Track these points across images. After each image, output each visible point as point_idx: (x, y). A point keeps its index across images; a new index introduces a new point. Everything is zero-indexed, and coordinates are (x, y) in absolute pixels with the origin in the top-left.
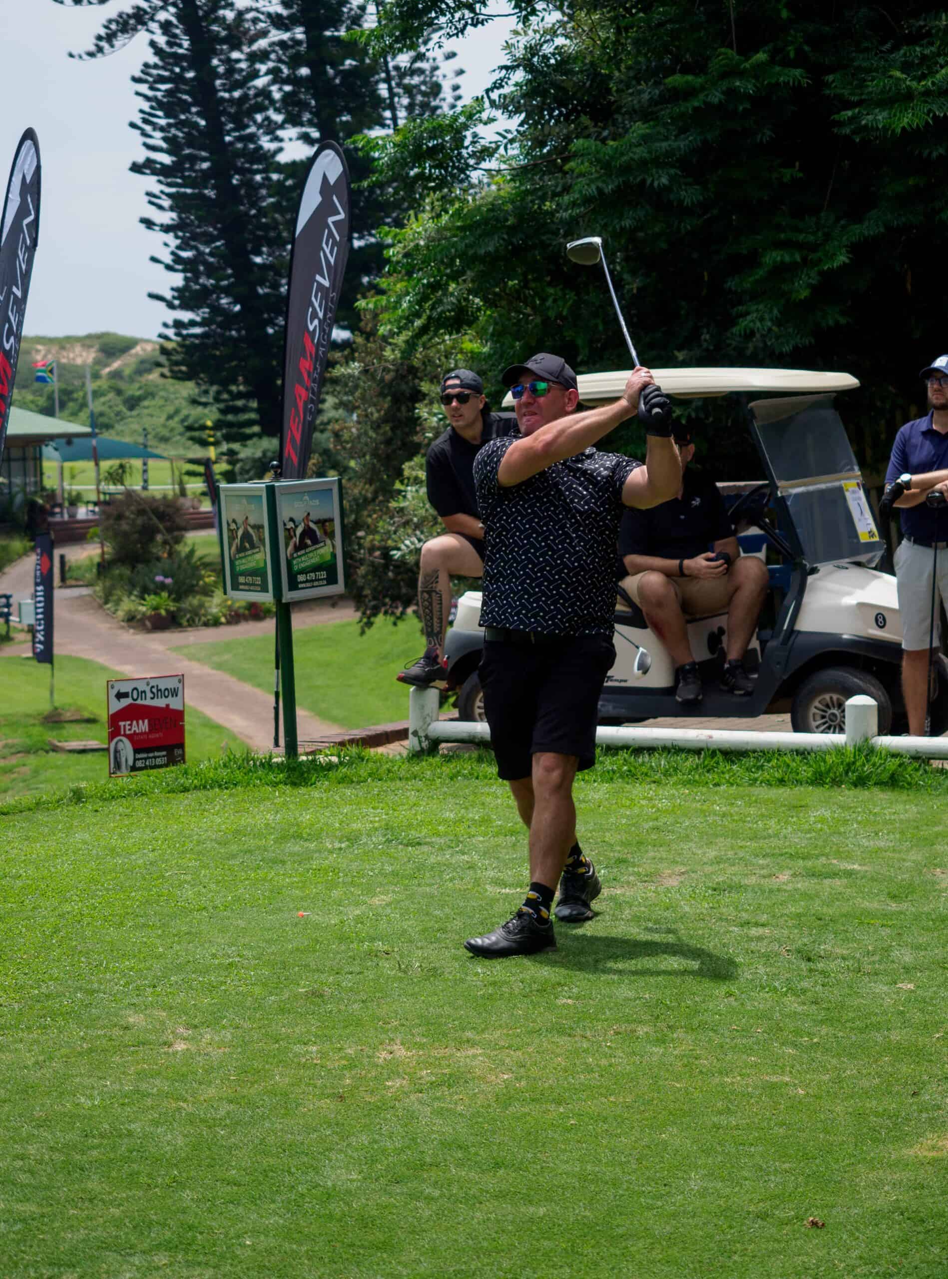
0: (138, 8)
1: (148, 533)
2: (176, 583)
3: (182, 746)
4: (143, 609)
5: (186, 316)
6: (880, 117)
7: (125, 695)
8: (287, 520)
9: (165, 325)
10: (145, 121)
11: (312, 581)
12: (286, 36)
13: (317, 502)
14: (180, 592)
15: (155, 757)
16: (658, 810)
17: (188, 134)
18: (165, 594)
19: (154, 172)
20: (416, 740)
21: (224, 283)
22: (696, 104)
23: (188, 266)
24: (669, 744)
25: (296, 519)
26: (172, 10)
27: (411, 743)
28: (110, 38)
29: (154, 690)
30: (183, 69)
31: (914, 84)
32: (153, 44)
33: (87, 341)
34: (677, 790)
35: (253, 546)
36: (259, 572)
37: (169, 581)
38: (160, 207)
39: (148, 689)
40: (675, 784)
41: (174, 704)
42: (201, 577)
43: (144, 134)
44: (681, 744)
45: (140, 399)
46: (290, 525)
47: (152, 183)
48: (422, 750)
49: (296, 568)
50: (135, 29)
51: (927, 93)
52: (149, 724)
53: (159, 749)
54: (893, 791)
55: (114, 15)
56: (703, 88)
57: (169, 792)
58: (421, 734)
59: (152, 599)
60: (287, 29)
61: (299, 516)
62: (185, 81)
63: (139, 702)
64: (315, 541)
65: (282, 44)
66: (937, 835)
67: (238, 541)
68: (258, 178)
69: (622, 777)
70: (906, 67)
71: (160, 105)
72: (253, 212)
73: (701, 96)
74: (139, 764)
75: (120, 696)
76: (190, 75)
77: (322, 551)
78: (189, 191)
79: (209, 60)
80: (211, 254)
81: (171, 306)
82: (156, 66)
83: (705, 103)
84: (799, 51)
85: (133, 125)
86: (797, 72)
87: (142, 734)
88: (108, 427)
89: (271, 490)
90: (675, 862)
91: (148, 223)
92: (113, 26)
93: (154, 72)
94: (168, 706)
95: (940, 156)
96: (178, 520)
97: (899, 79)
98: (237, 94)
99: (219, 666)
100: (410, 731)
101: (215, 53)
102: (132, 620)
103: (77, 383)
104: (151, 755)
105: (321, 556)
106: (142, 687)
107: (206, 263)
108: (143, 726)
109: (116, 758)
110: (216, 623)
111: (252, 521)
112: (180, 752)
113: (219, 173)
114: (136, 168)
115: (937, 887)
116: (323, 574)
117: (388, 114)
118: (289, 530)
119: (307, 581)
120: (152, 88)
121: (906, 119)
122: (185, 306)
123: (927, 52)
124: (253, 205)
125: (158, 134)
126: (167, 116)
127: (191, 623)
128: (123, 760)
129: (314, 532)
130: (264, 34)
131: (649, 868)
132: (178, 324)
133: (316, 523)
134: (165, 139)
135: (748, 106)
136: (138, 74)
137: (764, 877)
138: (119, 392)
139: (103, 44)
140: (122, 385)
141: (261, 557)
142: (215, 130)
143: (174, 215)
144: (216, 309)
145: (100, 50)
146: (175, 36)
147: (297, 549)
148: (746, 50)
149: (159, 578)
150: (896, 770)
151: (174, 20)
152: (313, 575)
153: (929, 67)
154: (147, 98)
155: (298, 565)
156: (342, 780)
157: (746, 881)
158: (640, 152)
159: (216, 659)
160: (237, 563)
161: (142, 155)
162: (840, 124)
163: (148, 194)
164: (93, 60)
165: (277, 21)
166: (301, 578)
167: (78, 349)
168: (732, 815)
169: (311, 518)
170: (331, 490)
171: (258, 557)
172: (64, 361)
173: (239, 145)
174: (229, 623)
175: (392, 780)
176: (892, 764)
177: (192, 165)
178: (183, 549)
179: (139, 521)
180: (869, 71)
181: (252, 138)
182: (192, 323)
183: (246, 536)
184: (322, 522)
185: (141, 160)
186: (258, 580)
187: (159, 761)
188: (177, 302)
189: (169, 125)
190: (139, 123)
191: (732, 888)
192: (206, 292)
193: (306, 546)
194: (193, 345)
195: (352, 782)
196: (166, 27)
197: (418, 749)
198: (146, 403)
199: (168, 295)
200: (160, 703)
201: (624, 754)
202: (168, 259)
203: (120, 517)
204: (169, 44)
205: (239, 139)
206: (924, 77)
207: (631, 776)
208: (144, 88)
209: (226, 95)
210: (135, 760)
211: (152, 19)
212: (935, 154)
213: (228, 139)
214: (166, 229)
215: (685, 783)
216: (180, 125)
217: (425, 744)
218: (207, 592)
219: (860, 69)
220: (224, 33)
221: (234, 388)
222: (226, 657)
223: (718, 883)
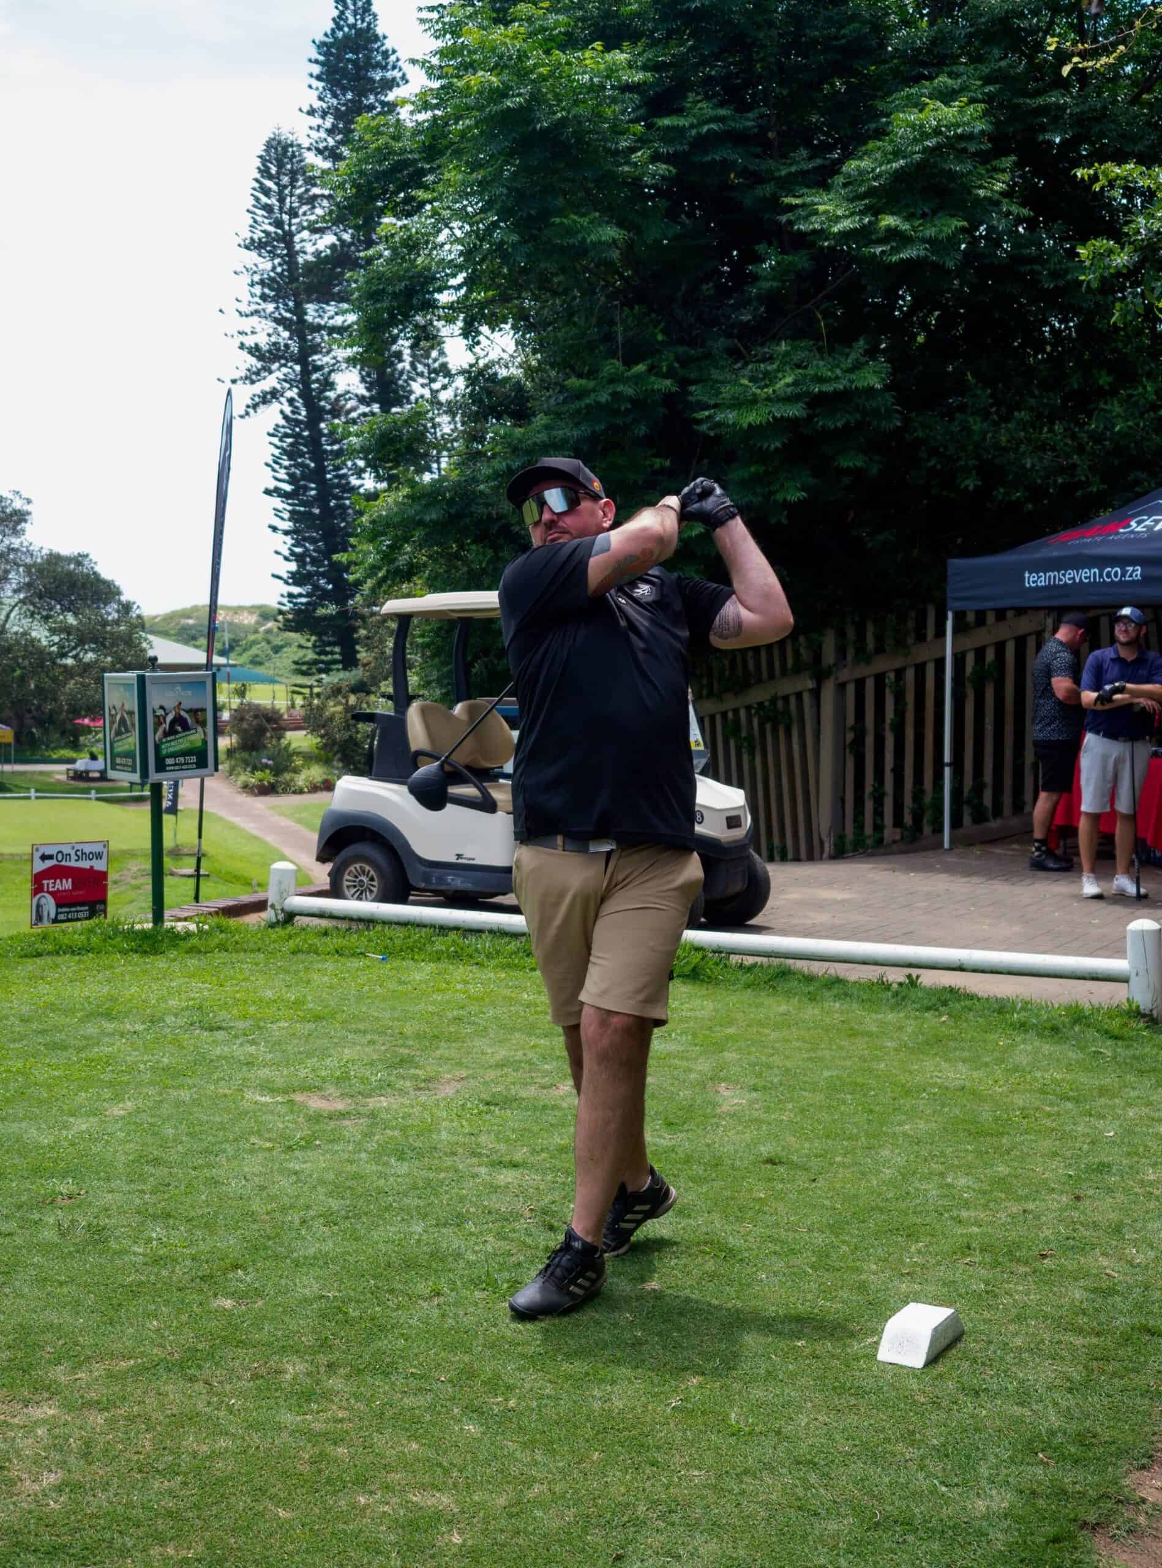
0: (274, 388)
1: (261, 731)
2: (275, 764)
3: (104, 902)
4: (253, 780)
5: (296, 590)
6: (731, 416)
7: (50, 857)
8: (156, 707)
9: (282, 596)
10: (275, 462)
11: (181, 764)
12: (367, 410)
13: (190, 693)
14: (278, 771)
15: (77, 912)
16: (469, 997)
17: (302, 472)
18: (268, 771)
19: (279, 496)
20: (273, 912)
21: (321, 570)
22: (588, 401)
23: (300, 559)
24: (495, 928)
25: (166, 707)
26: (296, 390)
27: (268, 915)
28: (255, 406)
29: (79, 853)
30: (302, 430)
31: (758, 391)
32: (282, 412)
33: (252, 609)
34: (496, 973)
35: (127, 731)
36: (129, 755)
37: (270, 762)
38: (282, 519)
39: (73, 853)
40: (497, 966)
41: (99, 865)
42: (294, 761)
43: (274, 470)
44: (507, 929)
45: (282, 647)
46: (160, 712)
47: (277, 502)
48: (278, 922)
49: (164, 752)
50: (270, 402)
51: (768, 399)
52: (73, 883)
53: (82, 904)
54: (694, 984)
55: (258, 392)
56: (594, 390)
57: (21, 957)
58: (278, 907)
59: (258, 774)
60: (368, 405)
61: (169, 704)
62: (303, 437)
63: (63, 863)
64: (186, 728)
65: (365, 415)
66: (728, 1038)
67: (116, 725)
68: (347, 502)
69: (449, 957)
70: (752, 379)
71: (285, 452)
72: (343, 525)
73: (593, 396)
74: (61, 917)
75: (44, 858)
76: (306, 433)
77: (192, 738)
78: (302, 509)
79: (318, 425)
80: (314, 550)
81: (287, 583)
82: (283, 427)
83: (595, 401)
84: (670, 367)
85: (267, 465)
86: (668, 382)
87: (65, 891)
88: (261, 664)
89: (141, 680)
90: (459, 1064)
91: (274, 529)
92: (257, 399)
93: (282, 430)
94: (92, 867)
95: (776, 449)
96: (282, 723)
97: (747, 386)
98: (336, 447)
99: (299, 821)
100: (269, 904)
101: (323, 420)
102: (246, 788)
103: (242, 635)
104: (73, 909)
105: (191, 742)
106: (66, 850)
107: (310, 556)
108: (67, 884)
109: (38, 911)
110: (301, 792)
111: (127, 708)
112: (102, 907)
113: (322, 499)
114: (268, 492)
115: (718, 1111)
116: (194, 759)
117: (435, 466)
118: (158, 717)
119: (176, 764)
120: (281, 440)
121: (752, 418)
122: (296, 583)
123: (769, 368)
124: (343, 520)
125: (283, 471)
126: (290, 459)
127: (285, 791)
128: (45, 914)
129: (185, 720)
130: (354, 409)
131: (430, 1070)
132: (291, 595)
133: (187, 712)
134: (287, 474)
135: (629, 406)
136: (272, 431)
137: (544, 1088)
138: (269, 642)
139: (251, 411)
140: (271, 638)
141: (131, 741)
142: (321, 470)
143: (291, 524)
144: (316, 587)
145: (247, 414)
146: (297, 408)
147: (166, 734)
148: (629, 363)
149: (264, 761)
150: (697, 963)
151: (296, 397)
152: (182, 759)
153: (770, 380)
154: (277, 447)
155: (165, 749)
156: (191, 950)
157: (524, 1094)
158: (543, 437)
159: (297, 816)
160: (115, 745)
161: (272, 484)
162: (699, 422)
163: (275, 509)
164: (242, 420)
165: (362, 400)
166: (169, 761)
167: (246, 614)
168: (536, 1005)
169: (182, 706)
170: (204, 683)
171: (130, 740)
172: (236, 621)
173: (336, 481)
174: (309, 792)
175: (237, 952)
176: (696, 958)
177: (305, 491)
178: (284, 742)
179: (255, 723)
180: (723, 382)
181: (345, 476)
182: (300, 595)
183: (123, 722)
184: (194, 712)
185: (271, 487)
186: (129, 761)
187: (81, 915)
188: (291, 581)
189: (291, 466)
190: (271, 463)
191: (506, 1102)
192: (310, 575)
193: (177, 732)
194: (300, 609)
195: (200, 952)
196: (291, 401)
197: (274, 920)
198: (285, 650)
199: (285, 576)
200: (85, 864)
201: (453, 936)
202: (287, 553)
203: (242, 719)
204: (293, 412)
205: (336, 477)
206: (766, 386)
207: (457, 956)
208: (276, 440)
209: (329, 448)
210: (57, 914)
211: (282, 395)
212: (772, 447)
213: (329, 476)
214: (286, 533)
215: (504, 967)
216: (296, 466)
217: (281, 917)
218: (296, 771)
219: (717, 381)
220: (328, 407)
221: (325, 638)
222: (304, 815)
223: (494, 1095)
